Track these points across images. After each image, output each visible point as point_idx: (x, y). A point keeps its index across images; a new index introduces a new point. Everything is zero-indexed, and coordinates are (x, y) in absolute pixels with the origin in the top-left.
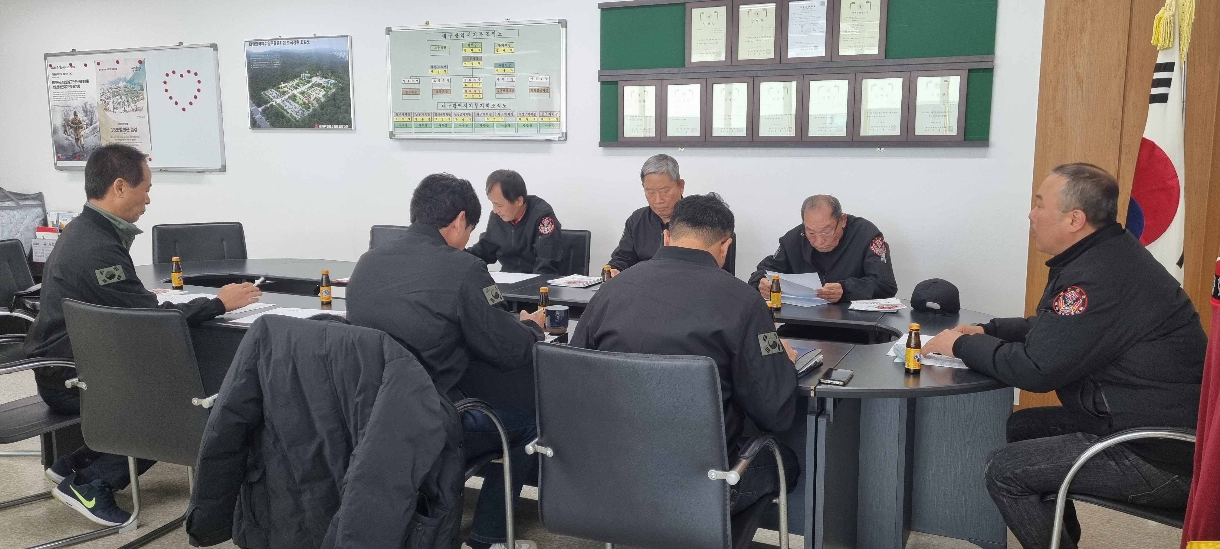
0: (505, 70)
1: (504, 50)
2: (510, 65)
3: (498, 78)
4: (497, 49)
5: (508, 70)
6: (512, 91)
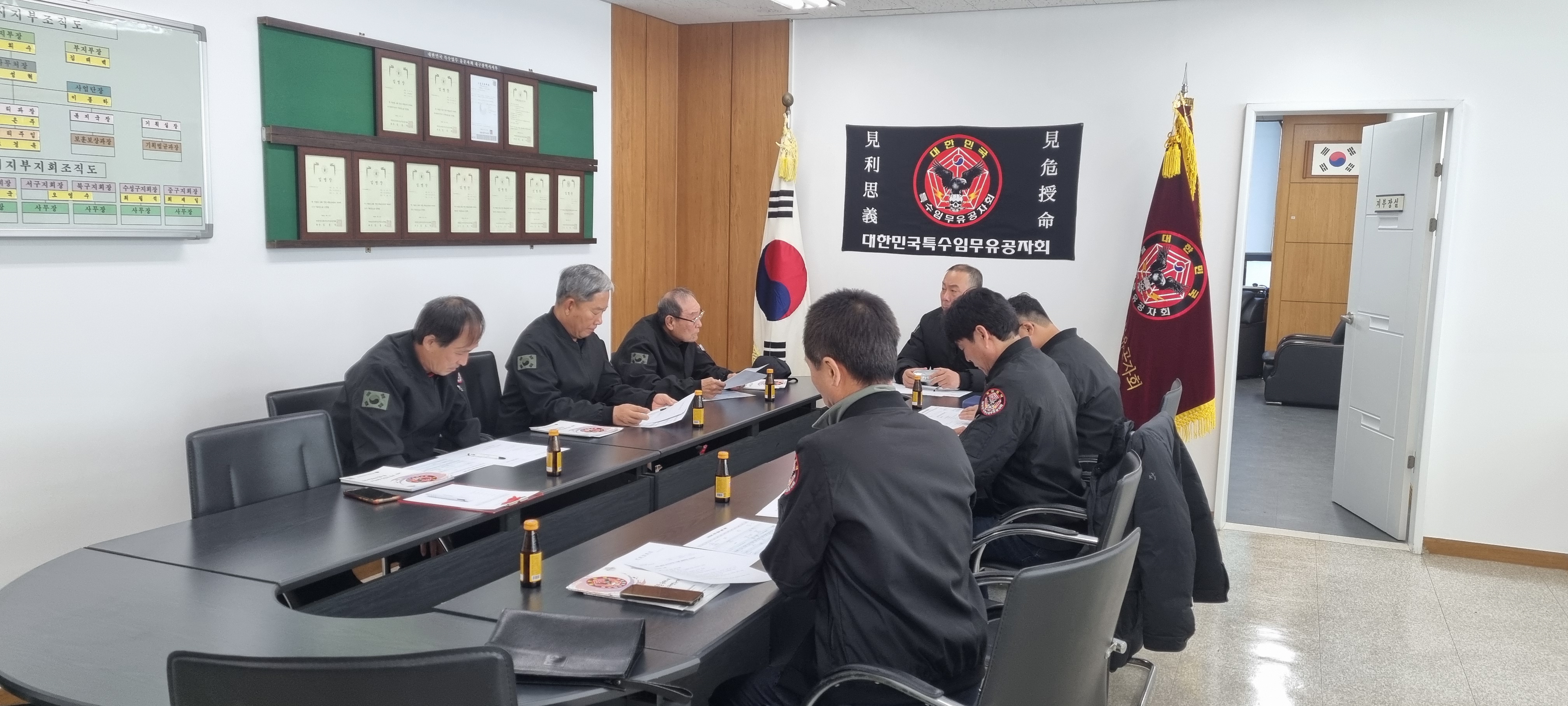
0: (90, 100)
1: (88, 60)
2: (101, 91)
3: (77, 114)
4: (72, 54)
5: (98, 100)
6: (107, 141)
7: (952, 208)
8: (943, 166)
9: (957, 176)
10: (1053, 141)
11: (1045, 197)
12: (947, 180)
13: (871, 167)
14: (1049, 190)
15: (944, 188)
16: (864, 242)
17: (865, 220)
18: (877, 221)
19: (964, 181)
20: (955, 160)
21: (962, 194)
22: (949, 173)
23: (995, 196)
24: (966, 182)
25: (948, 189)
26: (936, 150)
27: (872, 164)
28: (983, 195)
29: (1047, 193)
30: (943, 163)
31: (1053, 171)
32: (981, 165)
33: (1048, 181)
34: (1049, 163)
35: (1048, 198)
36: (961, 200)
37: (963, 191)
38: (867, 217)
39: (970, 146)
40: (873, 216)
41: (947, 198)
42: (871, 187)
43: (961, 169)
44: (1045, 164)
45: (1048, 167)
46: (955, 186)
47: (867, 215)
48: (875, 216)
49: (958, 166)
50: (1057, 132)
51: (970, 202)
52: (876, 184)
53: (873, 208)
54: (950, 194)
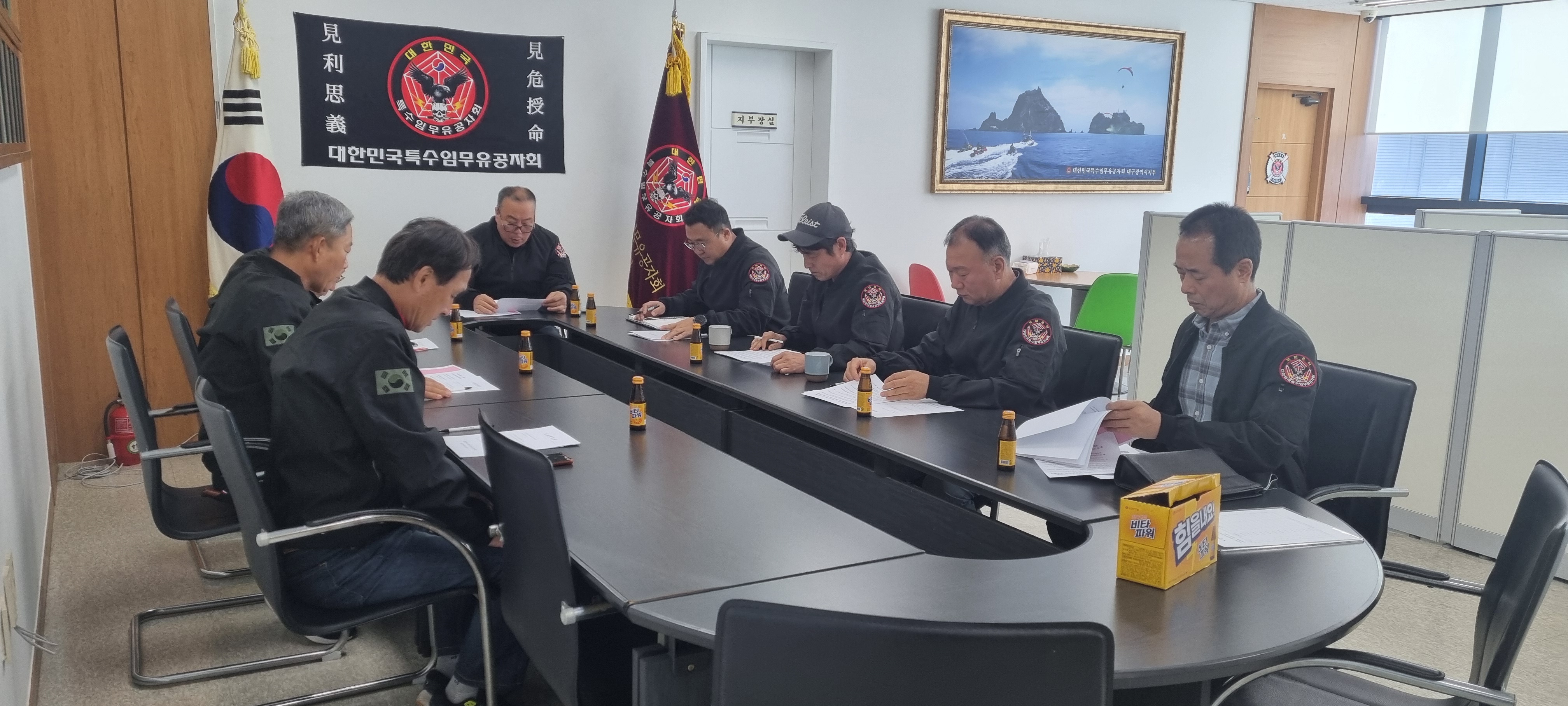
7: (435, 117)
8: (422, 70)
9: (439, 83)
10: (537, 52)
11: (533, 110)
12: (427, 87)
13: (333, 66)
14: (536, 103)
15: (425, 95)
16: (331, 156)
17: (330, 130)
18: (346, 131)
19: (448, 89)
20: (435, 64)
21: (445, 103)
22: (429, 79)
23: (482, 107)
24: (449, 89)
25: (429, 97)
26: (412, 52)
27: (334, 62)
28: (470, 106)
29: (534, 105)
30: (422, 66)
31: (539, 83)
32: (465, 72)
33: (535, 93)
34: (535, 74)
35: (535, 110)
36: (446, 109)
37: (446, 99)
38: (332, 125)
39: (450, 51)
40: (340, 125)
41: (429, 107)
42: (334, 89)
43: (443, 74)
44: (530, 76)
45: (534, 79)
46: (438, 94)
47: (332, 124)
48: (342, 124)
49: (438, 72)
50: (539, 43)
51: (456, 112)
52: (341, 86)
53: (339, 116)
54: (433, 102)
